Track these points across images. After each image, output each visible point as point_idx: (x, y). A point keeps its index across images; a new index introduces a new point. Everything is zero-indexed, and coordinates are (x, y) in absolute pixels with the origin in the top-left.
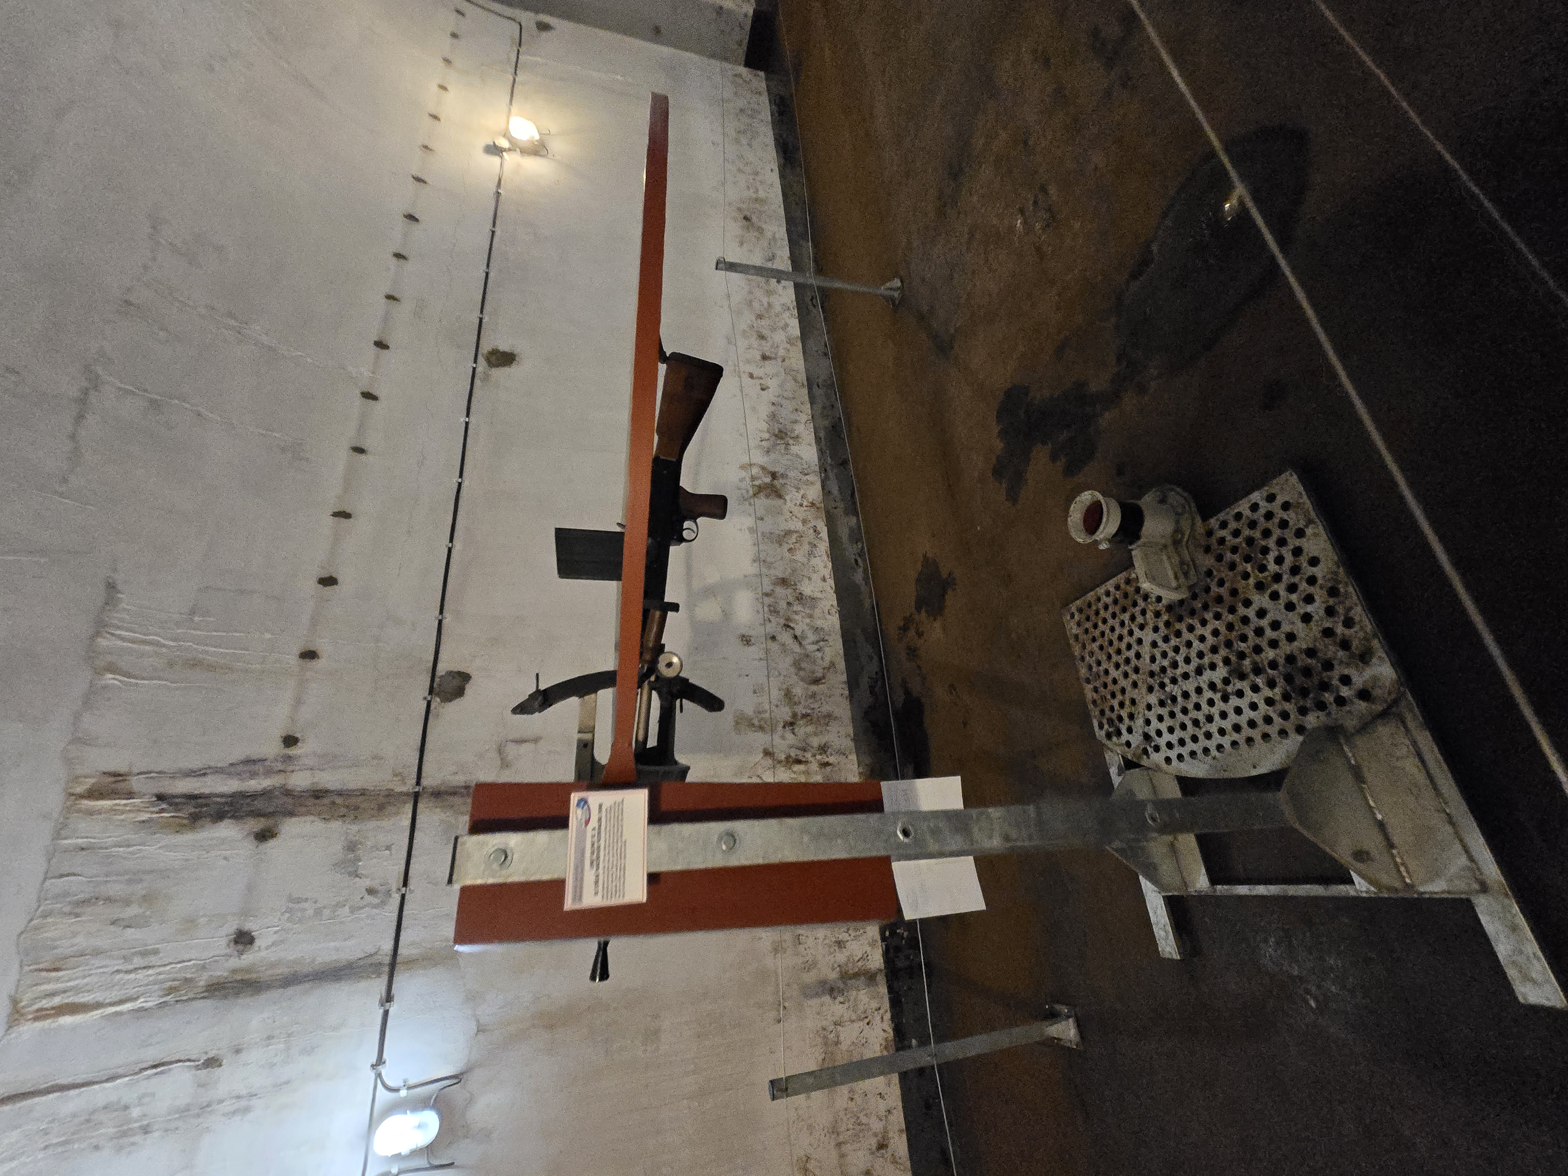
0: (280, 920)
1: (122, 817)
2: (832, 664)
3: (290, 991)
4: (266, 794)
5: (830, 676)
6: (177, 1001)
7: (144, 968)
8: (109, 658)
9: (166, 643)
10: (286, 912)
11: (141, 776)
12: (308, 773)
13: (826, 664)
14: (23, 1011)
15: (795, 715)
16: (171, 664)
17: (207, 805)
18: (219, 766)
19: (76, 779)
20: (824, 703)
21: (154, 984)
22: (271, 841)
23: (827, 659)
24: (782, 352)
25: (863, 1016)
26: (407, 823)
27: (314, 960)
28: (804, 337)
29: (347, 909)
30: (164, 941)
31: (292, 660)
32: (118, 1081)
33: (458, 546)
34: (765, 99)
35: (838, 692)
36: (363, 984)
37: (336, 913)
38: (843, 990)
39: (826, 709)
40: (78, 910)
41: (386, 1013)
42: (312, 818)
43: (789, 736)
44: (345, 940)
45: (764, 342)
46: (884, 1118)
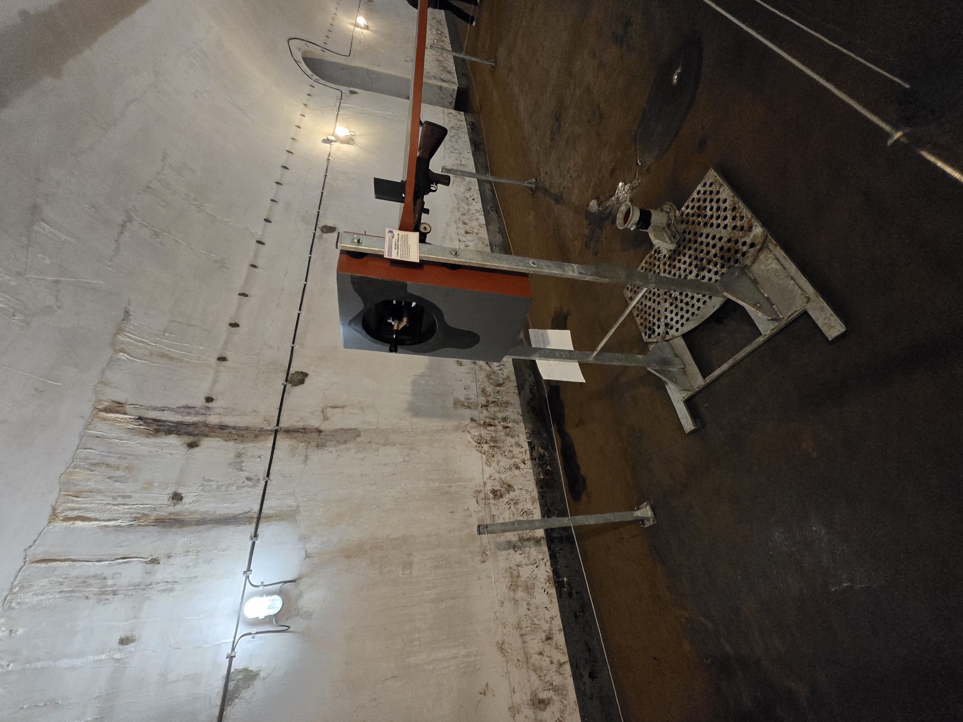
0: (197, 489)
1: (120, 424)
2: (508, 377)
3: (200, 528)
4: (194, 424)
5: (507, 382)
6: (139, 525)
7: (123, 504)
8: (122, 346)
9: (151, 343)
10: (201, 486)
11: (131, 406)
12: (218, 416)
13: (505, 377)
14: (58, 515)
15: (488, 401)
16: (151, 354)
17: (164, 426)
18: (171, 407)
19: (99, 401)
20: (504, 396)
21: (127, 514)
22: (195, 448)
23: (506, 374)
24: (476, 231)
25: (534, 562)
26: (270, 445)
27: (215, 512)
28: (488, 224)
29: (234, 487)
30: (135, 492)
31: (213, 360)
32: (103, 563)
33: (303, 313)
34: (464, 123)
35: (512, 391)
36: (241, 528)
37: (229, 489)
38: (521, 547)
39: (505, 399)
40: (92, 468)
41: (254, 544)
42: (218, 439)
43: (485, 411)
44: (233, 503)
45: (466, 226)
46: (549, 622)
